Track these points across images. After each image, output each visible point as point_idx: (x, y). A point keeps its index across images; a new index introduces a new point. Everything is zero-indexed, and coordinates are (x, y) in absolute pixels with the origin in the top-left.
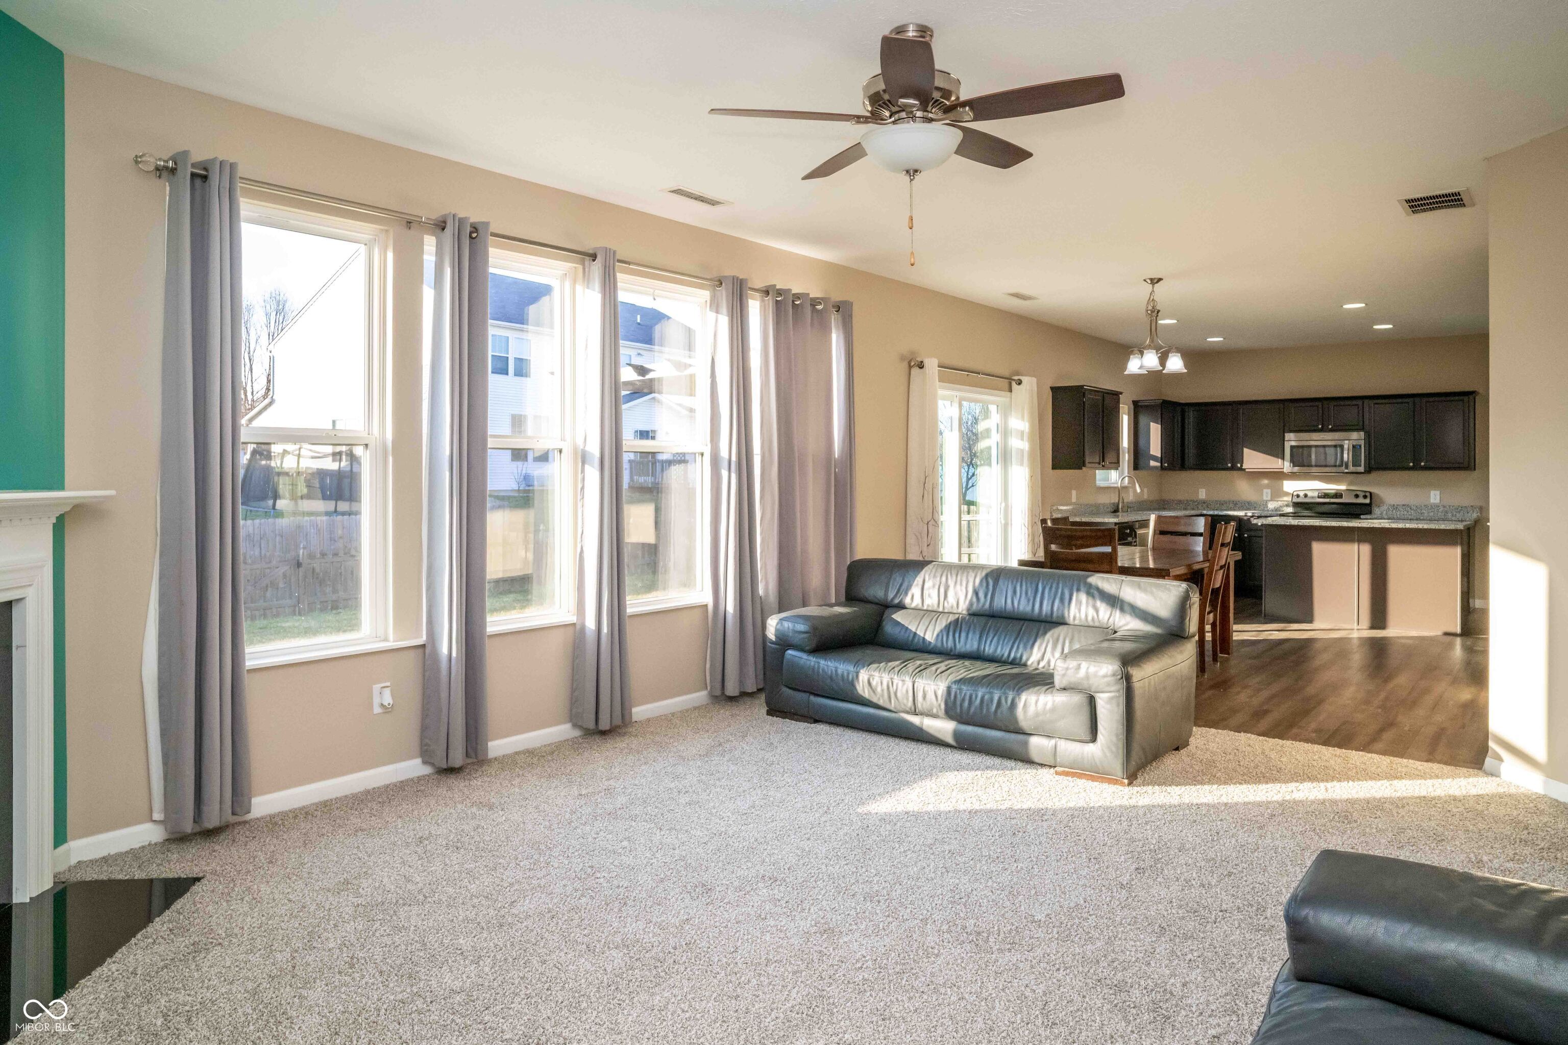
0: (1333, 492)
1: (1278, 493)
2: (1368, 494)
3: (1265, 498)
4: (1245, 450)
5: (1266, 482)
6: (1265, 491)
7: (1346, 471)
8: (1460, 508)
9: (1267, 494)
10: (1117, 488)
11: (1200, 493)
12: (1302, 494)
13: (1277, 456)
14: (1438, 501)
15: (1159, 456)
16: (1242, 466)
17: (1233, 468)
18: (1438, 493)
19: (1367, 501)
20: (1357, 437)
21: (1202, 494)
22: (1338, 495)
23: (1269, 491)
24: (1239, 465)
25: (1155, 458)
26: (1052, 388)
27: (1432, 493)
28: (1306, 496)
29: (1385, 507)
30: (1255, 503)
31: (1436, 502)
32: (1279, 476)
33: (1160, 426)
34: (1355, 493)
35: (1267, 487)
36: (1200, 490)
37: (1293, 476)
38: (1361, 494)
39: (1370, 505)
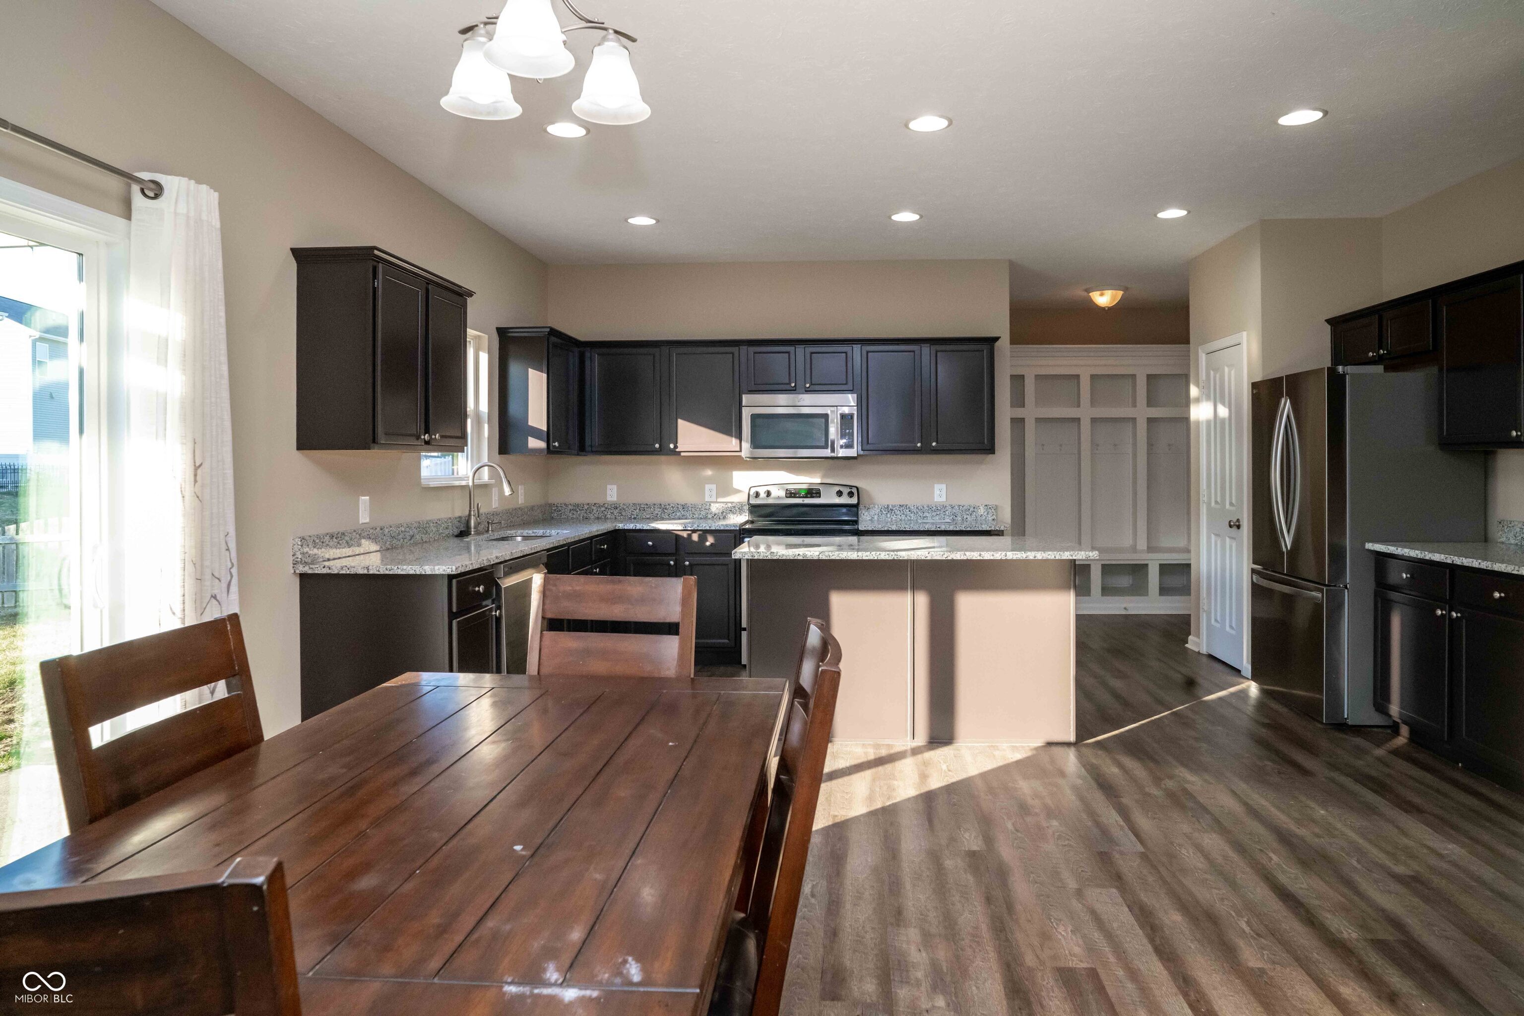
0: (805, 486)
1: (726, 489)
2: (854, 490)
3: (707, 499)
4: (680, 421)
5: (709, 472)
6: (708, 487)
7: (833, 455)
8: (972, 509)
9: (710, 489)
10: (467, 486)
11: (609, 492)
12: (762, 491)
13: (727, 432)
14: (944, 499)
15: (545, 428)
16: (676, 447)
17: (663, 451)
18: (944, 486)
19: (854, 501)
20: (848, 403)
21: (612, 494)
22: (812, 492)
23: (714, 487)
24: (672, 446)
25: (535, 433)
26: (297, 253)
27: (937, 487)
28: (769, 494)
29: (875, 511)
30: (694, 506)
31: (940, 500)
32: (732, 462)
33: (545, 376)
34: (837, 488)
35: (710, 480)
36: (609, 487)
37: (754, 463)
38: (846, 491)
39: (856, 506)
